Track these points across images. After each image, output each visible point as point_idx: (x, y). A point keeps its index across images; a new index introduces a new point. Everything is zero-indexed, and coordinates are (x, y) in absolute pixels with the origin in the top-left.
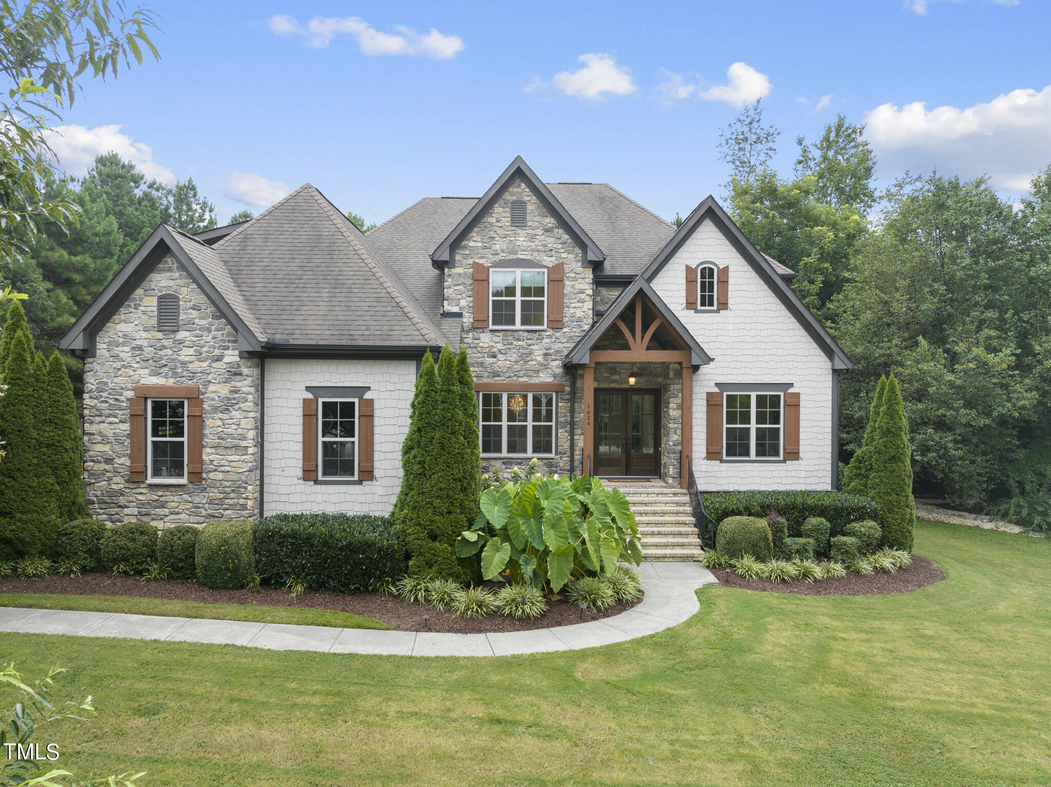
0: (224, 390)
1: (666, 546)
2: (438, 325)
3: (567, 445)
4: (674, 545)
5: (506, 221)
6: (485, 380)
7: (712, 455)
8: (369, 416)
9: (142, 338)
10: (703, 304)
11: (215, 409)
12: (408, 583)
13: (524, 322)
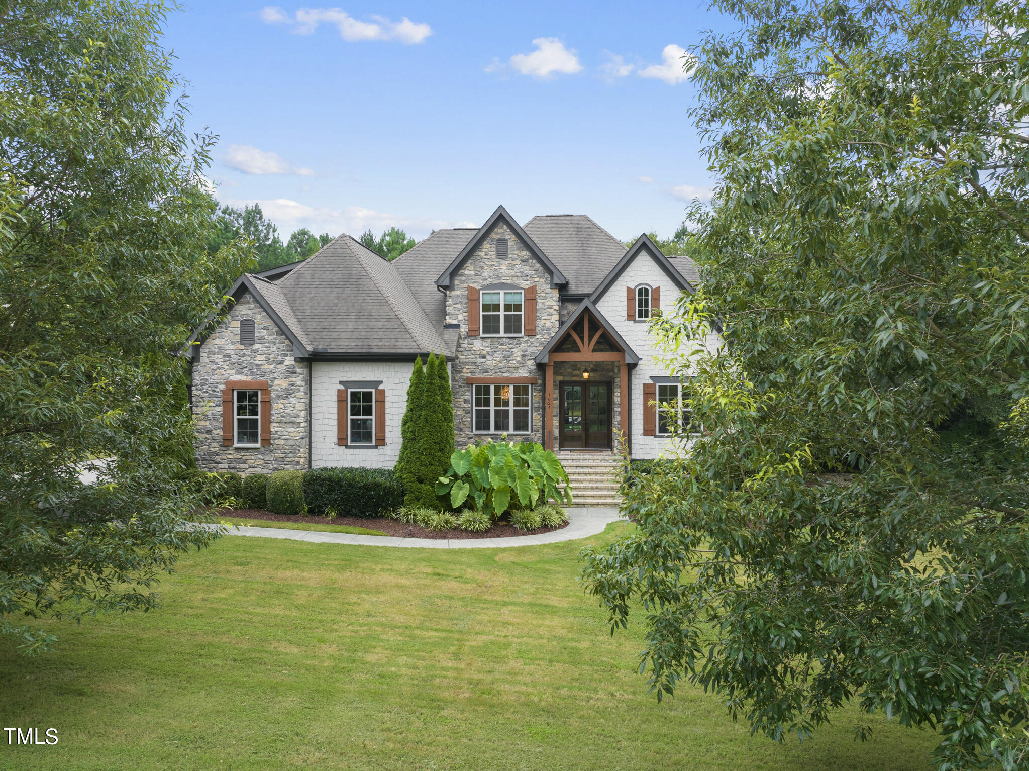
0: (285, 384)
1: (600, 497)
2: (441, 335)
3: (540, 425)
4: (606, 497)
5: (493, 254)
6: (477, 376)
7: (648, 431)
8: (382, 401)
9: (231, 349)
10: (640, 316)
11: (279, 397)
12: (403, 510)
13: (507, 331)
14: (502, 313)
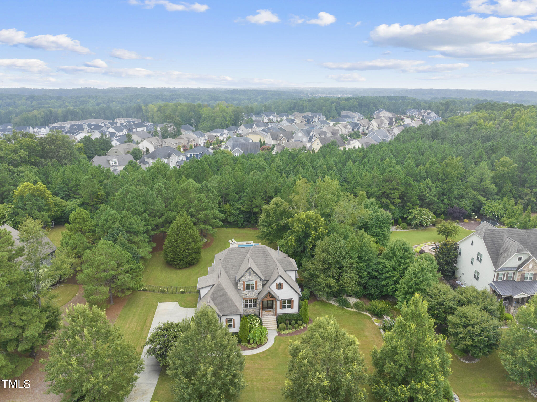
3: (258, 306)
5: (248, 275)
6: (245, 298)
7: (280, 307)
10: (279, 288)
13: (251, 289)
14: (250, 286)
